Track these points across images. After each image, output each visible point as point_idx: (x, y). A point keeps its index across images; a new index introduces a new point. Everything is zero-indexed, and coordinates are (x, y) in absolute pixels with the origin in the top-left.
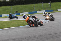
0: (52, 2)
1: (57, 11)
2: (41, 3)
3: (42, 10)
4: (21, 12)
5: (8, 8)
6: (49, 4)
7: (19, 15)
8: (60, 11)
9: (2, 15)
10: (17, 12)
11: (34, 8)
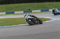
5: (20, 6)
7: (32, 12)
9: (15, 12)
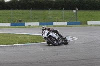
0: (79, 9)
1: (87, 24)
2: (62, 9)
3: (62, 20)
4: (28, 21)
6: (75, 11)
7: (24, 25)
8: (91, 25)
10: (20, 21)
11: (50, 17)
